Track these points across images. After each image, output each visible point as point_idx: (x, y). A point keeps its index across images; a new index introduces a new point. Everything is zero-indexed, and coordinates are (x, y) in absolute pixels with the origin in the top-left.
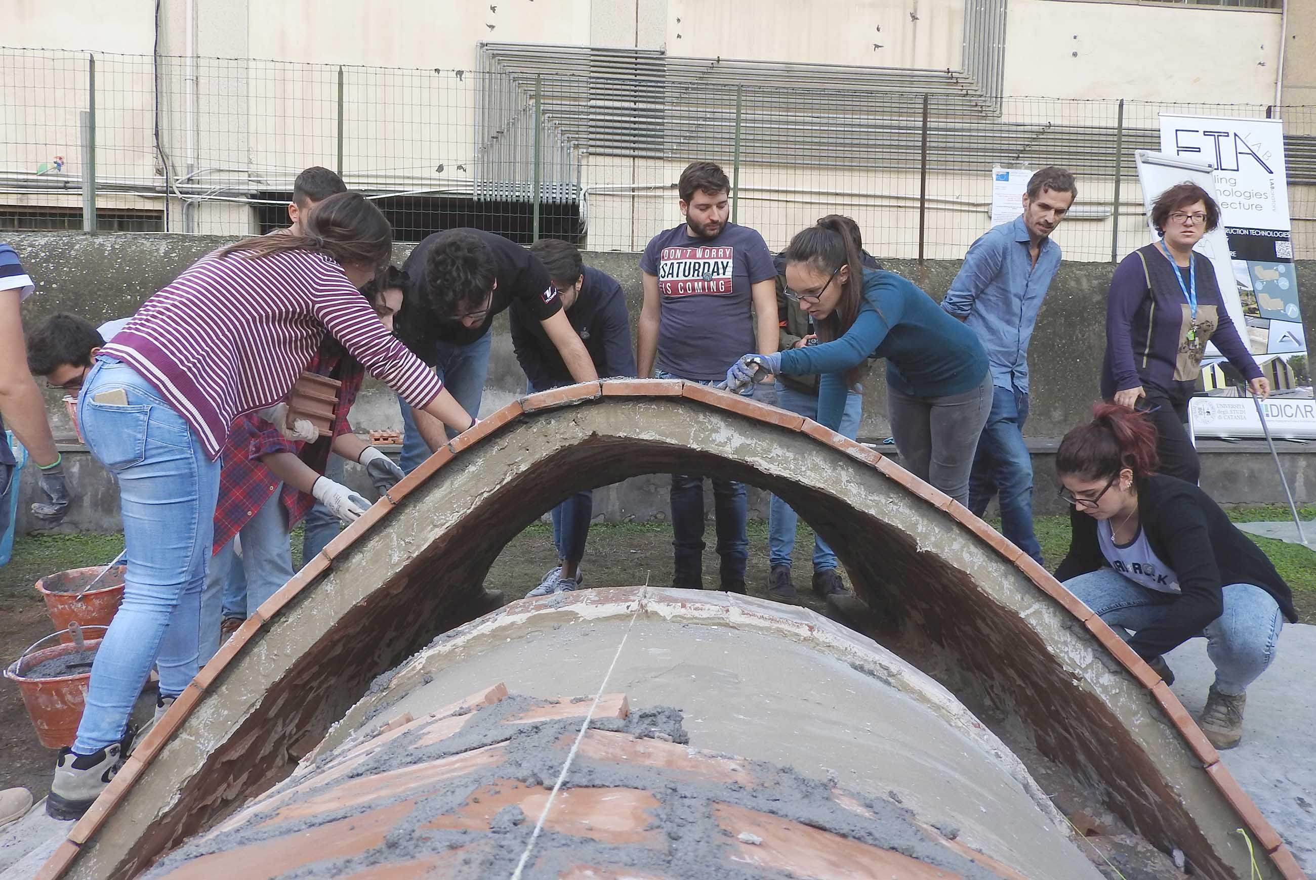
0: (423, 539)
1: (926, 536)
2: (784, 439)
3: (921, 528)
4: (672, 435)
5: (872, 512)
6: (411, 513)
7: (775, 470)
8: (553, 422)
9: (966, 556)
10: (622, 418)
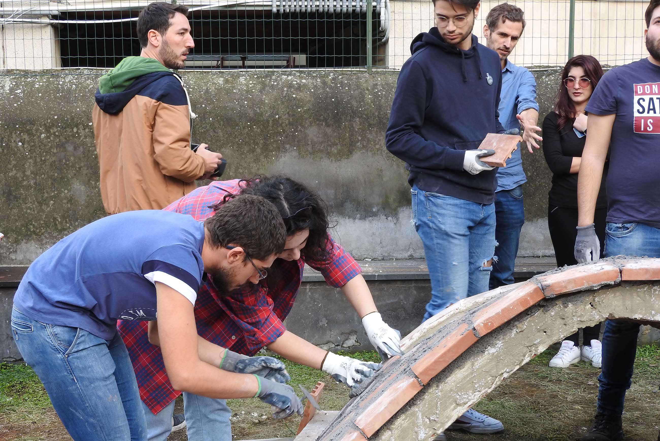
0: (447, 417)
8: (570, 305)
10: (637, 300)
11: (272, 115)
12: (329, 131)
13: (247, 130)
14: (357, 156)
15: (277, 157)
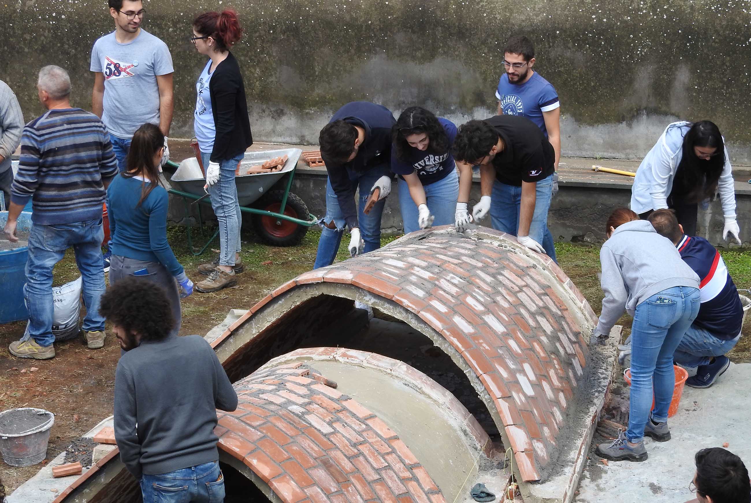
0: (264, 326)
1: (436, 341)
2: (389, 301)
3: (435, 338)
4: (350, 296)
5: (419, 330)
6: (260, 316)
8: (308, 289)
10: (332, 289)
11: (366, 21)
12: (414, 37)
13: (343, 33)
14: (438, 60)
15: (368, 58)
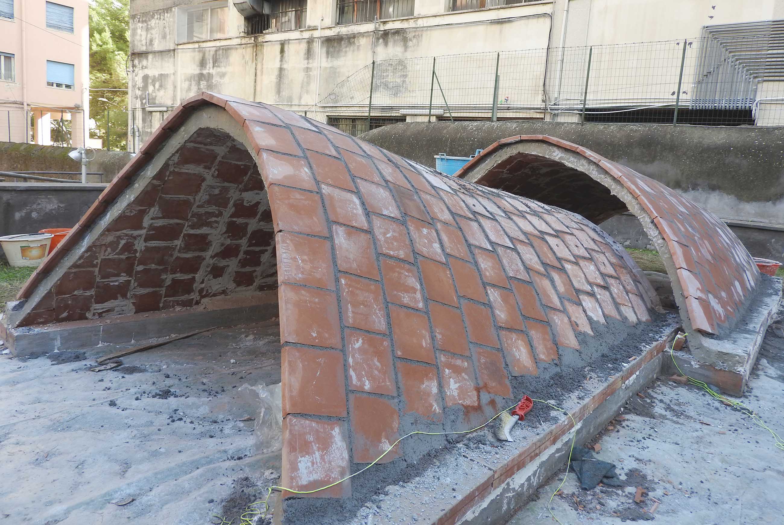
1: (614, 189)
2: (575, 155)
3: (613, 187)
4: (540, 153)
5: (598, 181)
6: (470, 174)
7: (570, 165)
8: (509, 148)
9: (626, 197)
10: (527, 147)
